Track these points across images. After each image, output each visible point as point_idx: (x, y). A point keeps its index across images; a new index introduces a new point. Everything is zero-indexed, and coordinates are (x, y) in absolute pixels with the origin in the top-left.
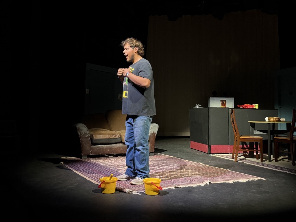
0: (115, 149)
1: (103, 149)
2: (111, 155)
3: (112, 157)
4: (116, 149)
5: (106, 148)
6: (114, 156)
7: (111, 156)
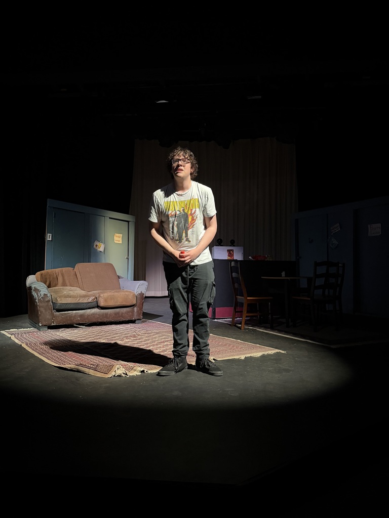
0: (87, 317)
1: (71, 317)
2: (83, 324)
3: (84, 327)
4: (89, 316)
5: (75, 316)
6: (86, 326)
7: (82, 326)
